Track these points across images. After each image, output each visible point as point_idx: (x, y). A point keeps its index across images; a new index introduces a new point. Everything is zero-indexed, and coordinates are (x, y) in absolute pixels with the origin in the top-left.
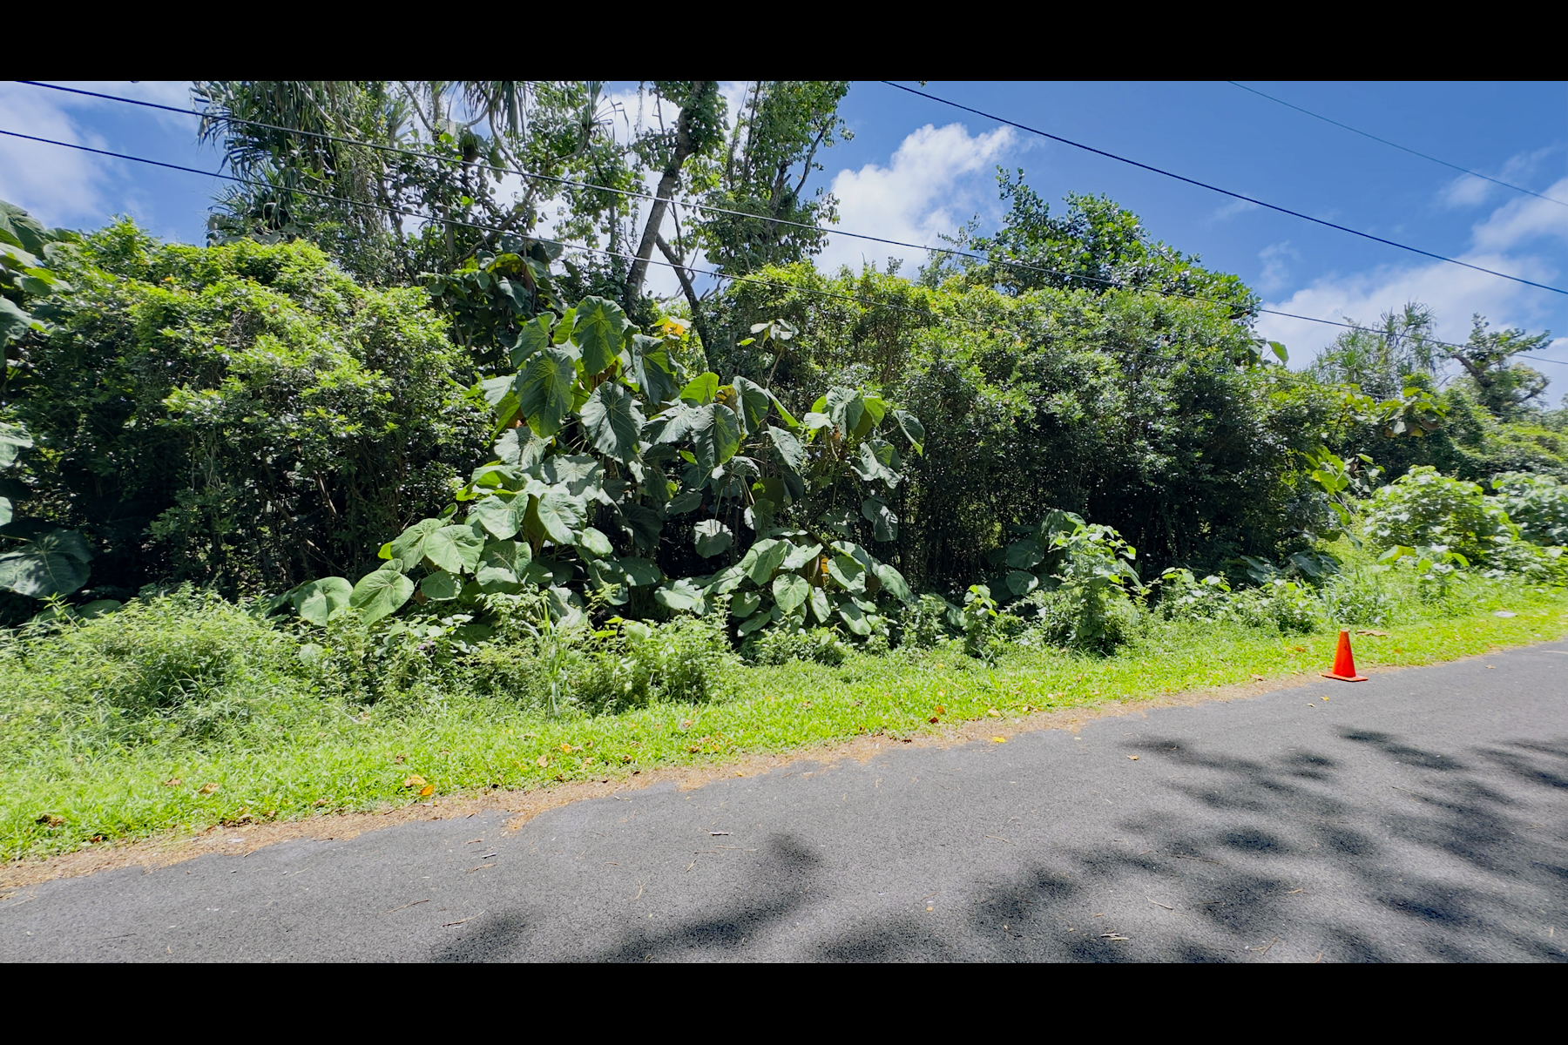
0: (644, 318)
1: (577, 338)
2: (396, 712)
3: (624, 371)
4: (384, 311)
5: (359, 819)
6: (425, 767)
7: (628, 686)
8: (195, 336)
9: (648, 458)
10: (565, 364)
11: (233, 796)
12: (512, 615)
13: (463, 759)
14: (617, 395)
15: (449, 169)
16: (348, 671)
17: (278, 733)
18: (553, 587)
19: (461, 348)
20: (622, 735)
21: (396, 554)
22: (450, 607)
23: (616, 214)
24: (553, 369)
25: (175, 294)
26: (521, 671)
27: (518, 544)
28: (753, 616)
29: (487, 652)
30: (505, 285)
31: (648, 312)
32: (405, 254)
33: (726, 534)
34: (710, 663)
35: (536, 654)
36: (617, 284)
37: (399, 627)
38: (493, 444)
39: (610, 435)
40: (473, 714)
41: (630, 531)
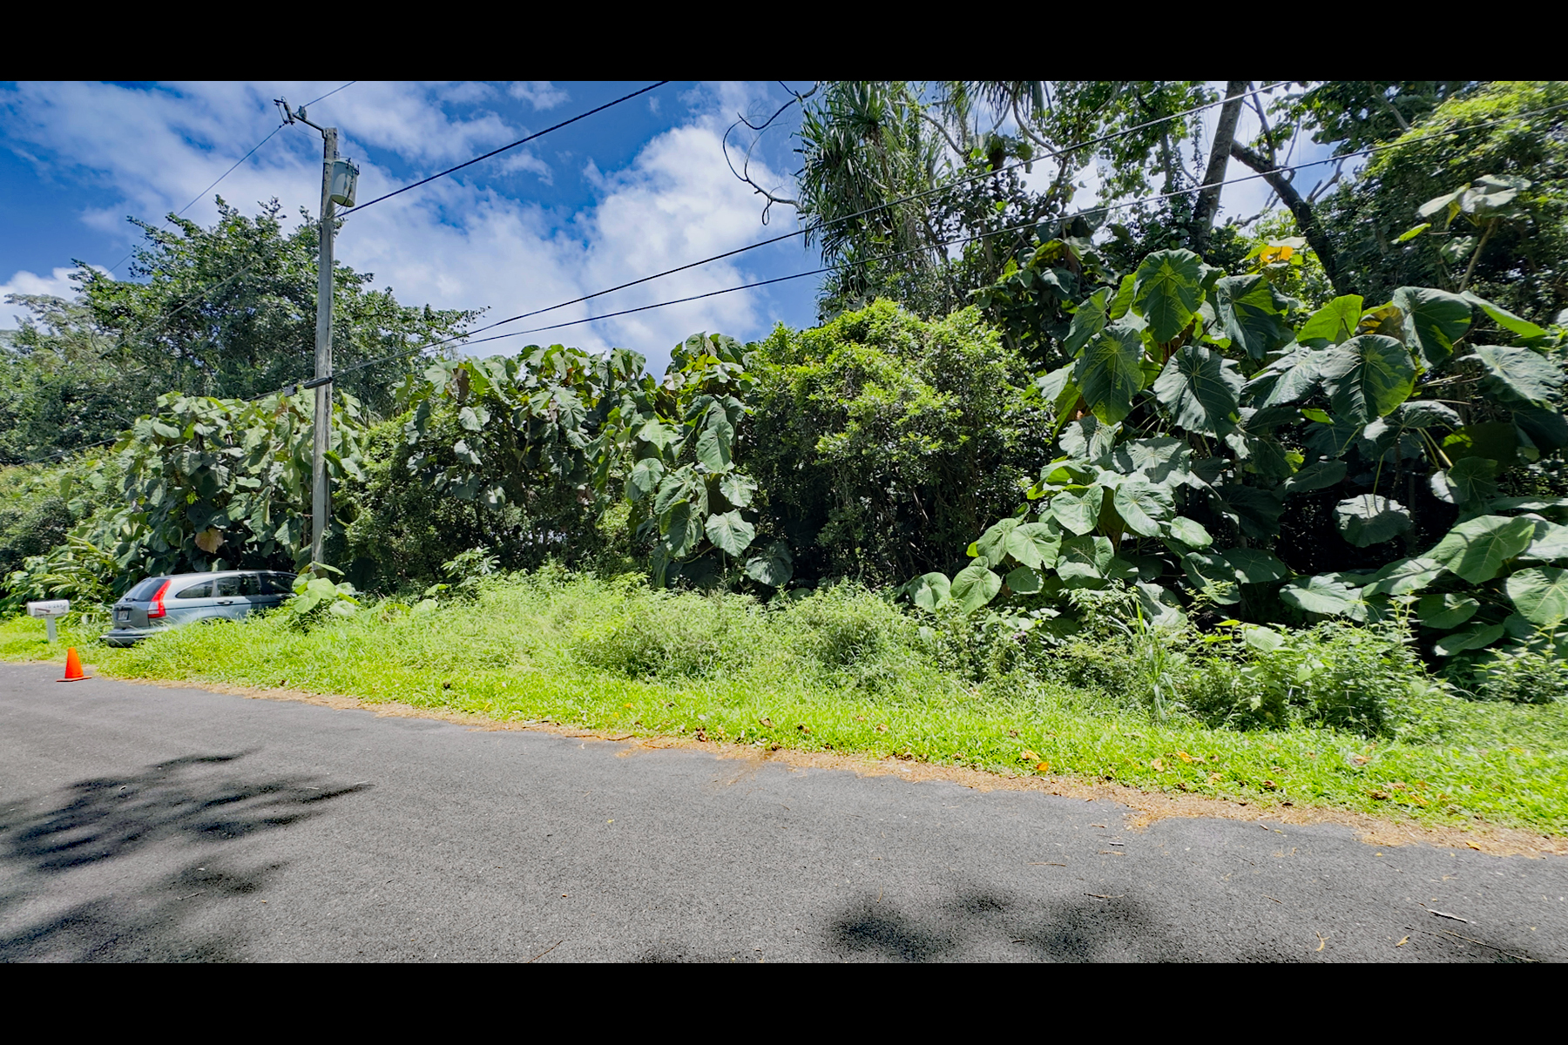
0: (1227, 253)
1: (1141, 307)
2: (999, 691)
3: (1205, 328)
4: (945, 337)
5: (989, 776)
6: (1037, 745)
7: (1256, 702)
8: (826, 395)
9: (1252, 427)
10: (1130, 340)
11: (898, 736)
12: (1098, 611)
13: (1072, 746)
14: (1200, 359)
15: (982, 182)
16: (958, 651)
17: (915, 695)
18: (1139, 583)
19: (1015, 352)
20: (1258, 756)
21: (982, 553)
22: (1034, 601)
23: (1170, 143)
24: (1115, 348)
25: (812, 368)
26: (1114, 668)
27: (1096, 539)
28: (1464, 628)
29: (1078, 646)
30: (1050, 276)
31: (1229, 246)
32: (953, 281)
33: (1396, 513)
34: (1389, 687)
35: (1129, 652)
36: (1179, 226)
37: (993, 617)
38: (1057, 440)
39: (1196, 408)
40: (1071, 704)
41: (1235, 518)
